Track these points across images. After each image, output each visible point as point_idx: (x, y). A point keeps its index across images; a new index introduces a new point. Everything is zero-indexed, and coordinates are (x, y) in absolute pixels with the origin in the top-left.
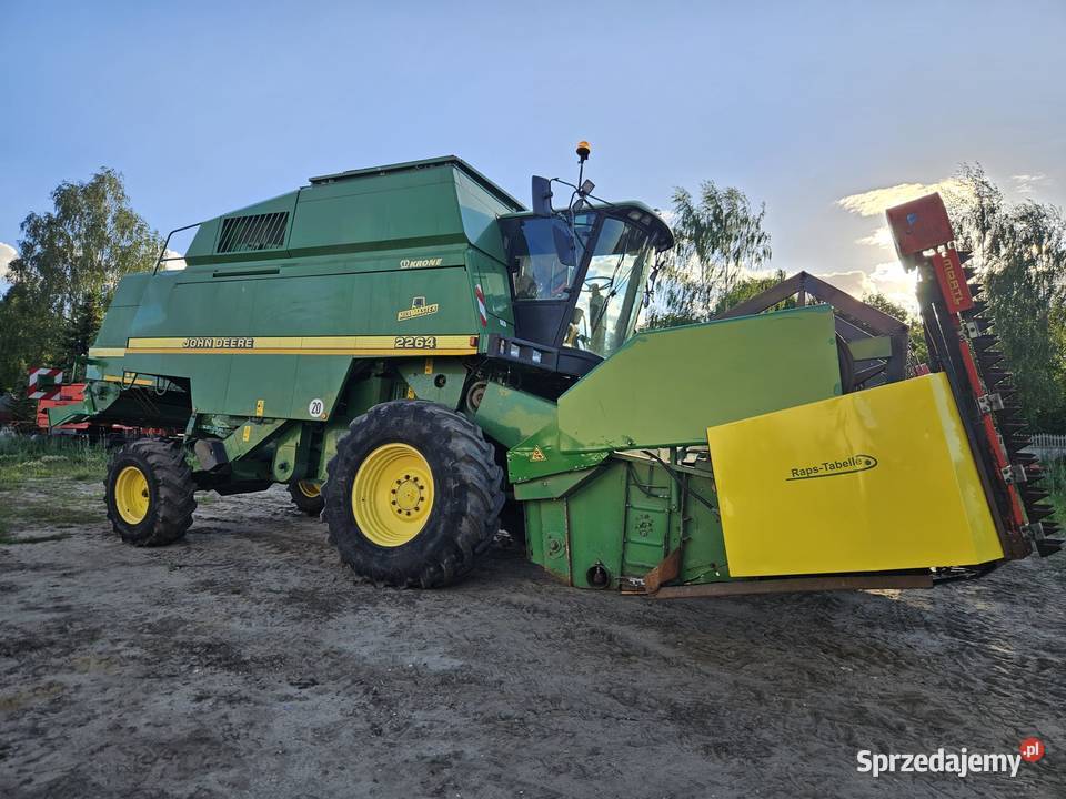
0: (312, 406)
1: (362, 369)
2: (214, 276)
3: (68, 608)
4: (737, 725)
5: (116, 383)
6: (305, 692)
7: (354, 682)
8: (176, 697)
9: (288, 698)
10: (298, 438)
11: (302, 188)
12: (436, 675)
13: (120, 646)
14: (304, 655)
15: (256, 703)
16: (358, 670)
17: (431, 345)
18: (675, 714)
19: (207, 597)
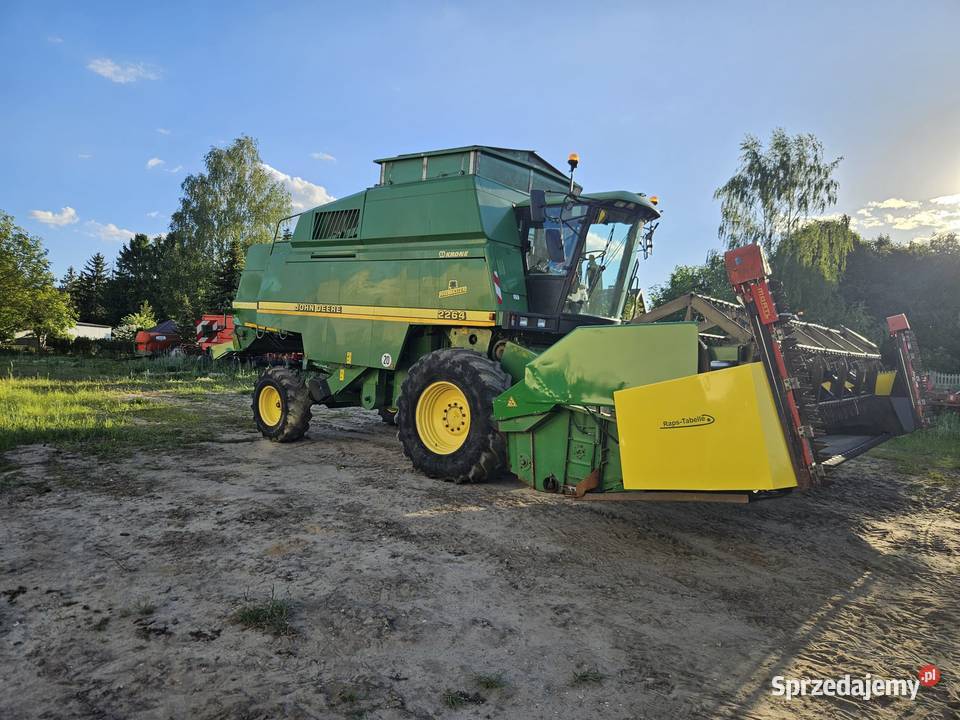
0: (383, 359)
1: (416, 333)
2: (312, 257)
3: (282, 492)
4: (773, 607)
5: (253, 328)
6: (460, 558)
7: (491, 555)
8: (377, 553)
9: (449, 561)
10: (377, 377)
11: (368, 189)
12: (547, 555)
13: (330, 519)
14: (452, 535)
15: (431, 562)
16: (492, 548)
17: (463, 317)
18: (725, 595)
19: (370, 489)
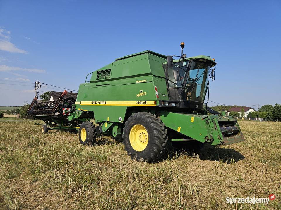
0: (119, 119)
2: (96, 86)
11: (113, 62)
17: (145, 103)
